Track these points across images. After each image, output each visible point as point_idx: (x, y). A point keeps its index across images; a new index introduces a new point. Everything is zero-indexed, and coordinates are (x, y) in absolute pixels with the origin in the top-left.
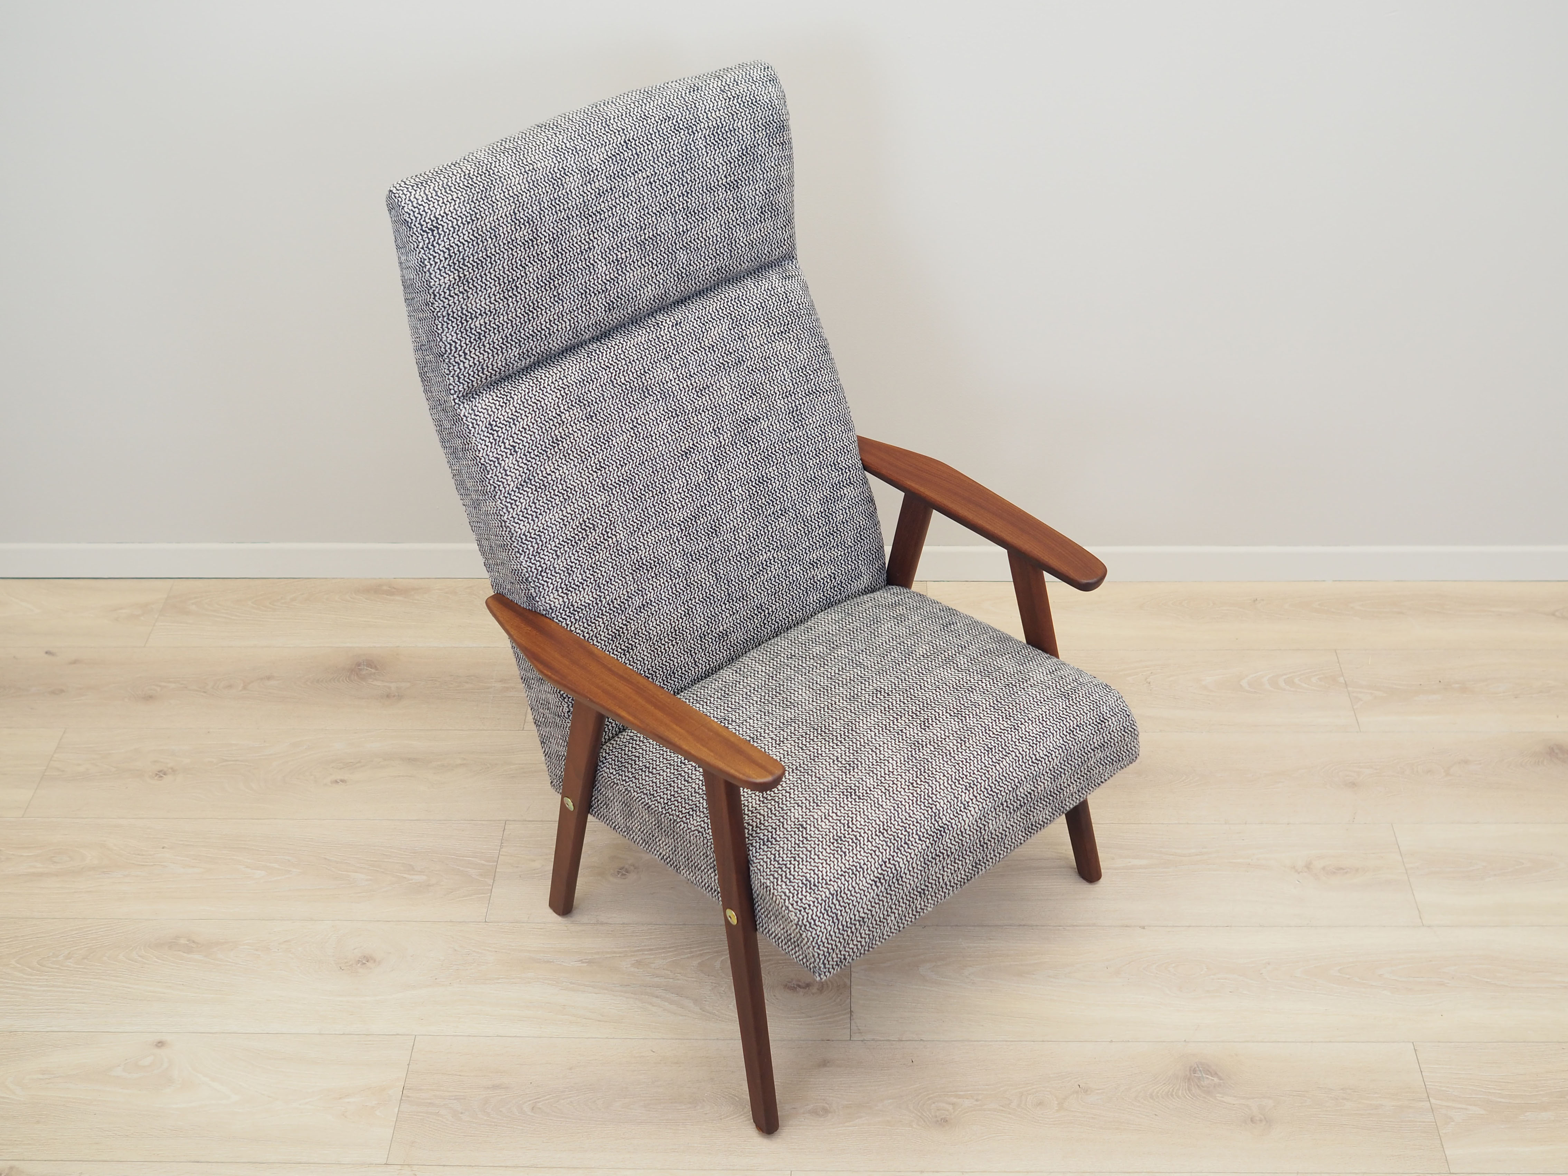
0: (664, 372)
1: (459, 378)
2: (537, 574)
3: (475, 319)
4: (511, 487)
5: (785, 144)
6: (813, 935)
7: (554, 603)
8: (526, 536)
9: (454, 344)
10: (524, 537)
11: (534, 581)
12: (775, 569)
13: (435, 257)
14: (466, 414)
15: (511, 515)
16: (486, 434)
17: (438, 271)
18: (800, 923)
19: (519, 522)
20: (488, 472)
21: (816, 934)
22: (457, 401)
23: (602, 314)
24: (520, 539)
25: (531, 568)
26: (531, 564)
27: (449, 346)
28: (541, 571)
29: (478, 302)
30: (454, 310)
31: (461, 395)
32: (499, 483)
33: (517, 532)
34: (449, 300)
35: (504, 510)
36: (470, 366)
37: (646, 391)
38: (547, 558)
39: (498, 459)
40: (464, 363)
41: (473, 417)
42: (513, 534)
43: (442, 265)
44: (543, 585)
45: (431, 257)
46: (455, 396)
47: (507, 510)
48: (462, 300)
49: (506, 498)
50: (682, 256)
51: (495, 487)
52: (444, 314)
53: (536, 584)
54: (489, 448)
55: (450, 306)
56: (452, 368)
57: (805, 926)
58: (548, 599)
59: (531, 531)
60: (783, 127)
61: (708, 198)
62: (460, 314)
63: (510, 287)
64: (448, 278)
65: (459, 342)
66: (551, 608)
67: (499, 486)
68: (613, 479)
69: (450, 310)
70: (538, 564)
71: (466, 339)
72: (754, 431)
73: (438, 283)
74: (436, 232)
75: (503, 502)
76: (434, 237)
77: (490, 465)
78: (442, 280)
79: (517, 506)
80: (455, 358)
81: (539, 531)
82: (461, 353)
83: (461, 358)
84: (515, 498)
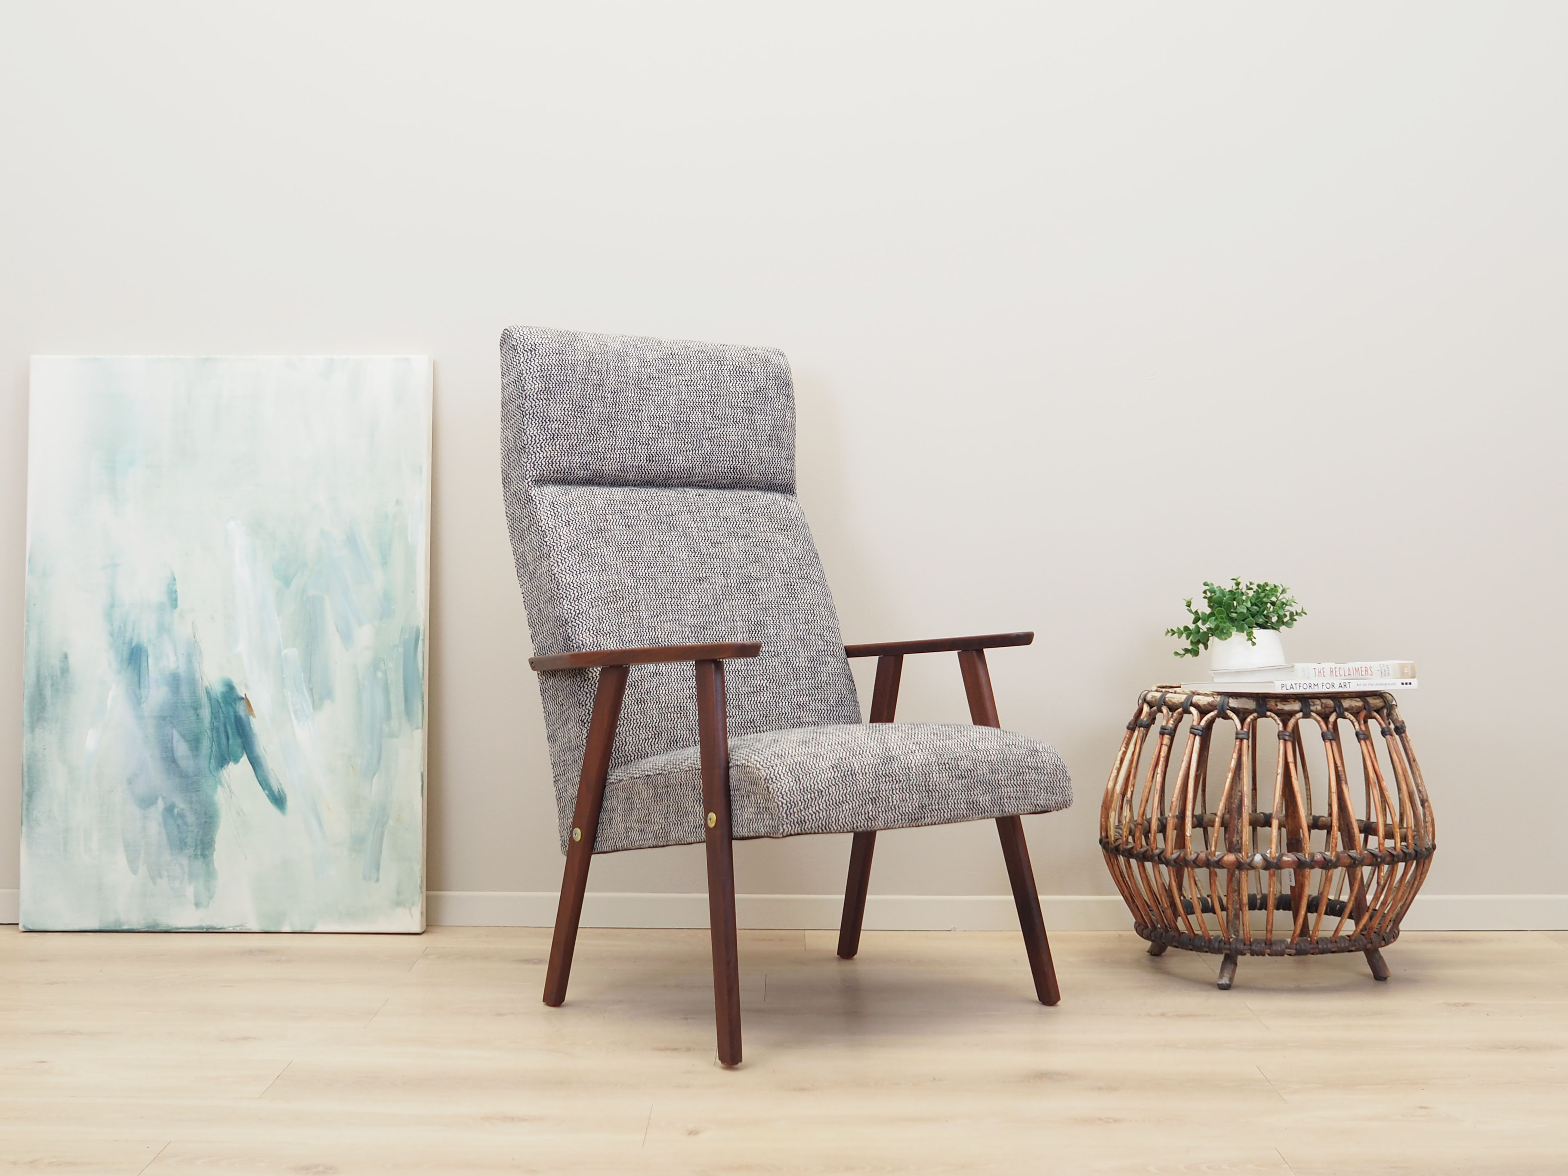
0: (685, 519)
1: (535, 465)
2: (575, 615)
3: (552, 423)
4: (563, 548)
5: (789, 397)
6: (778, 786)
7: (586, 640)
8: (570, 585)
9: (534, 437)
10: (568, 586)
11: (572, 621)
12: (766, 696)
13: (530, 368)
14: (536, 494)
15: (560, 568)
16: (549, 509)
17: (531, 379)
18: (768, 777)
19: (566, 574)
20: (547, 536)
21: (781, 785)
22: (530, 484)
23: (643, 462)
24: (565, 587)
25: (571, 610)
26: (571, 607)
27: (530, 438)
28: (579, 614)
29: (555, 410)
30: (538, 411)
31: (534, 479)
32: (554, 544)
33: (563, 582)
34: (536, 402)
35: (555, 565)
36: (544, 458)
37: (672, 527)
38: (584, 605)
39: (555, 527)
40: (540, 454)
41: (540, 496)
42: (559, 583)
43: (534, 375)
44: (579, 625)
45: (528, 368)
46: (529, 480)
47: (558, 564)
48: (545, 405)
49: (558, 555)
50: (706, 444)
51: (550, 547)
52: (531, 412)
53: (573, 623)
54: (550, 519)
55: (536, 407)
56: (530, 456)
57: (772, 779)
58: (581, 636)
59: (574, 582)
60: (788, 384)
61: (729, 412)
62: (542, 415)
63: (579, 410)
64: (537, 386)
65: (538, 436)
66: (582, 644)
67: (554, 546)
68: (641, 572)
69: (535, 410)
70: (577, 607)
71: (543, 436)
72: (755, 586)
73: (530, 387)
74: (534, 352)
75: (555, 559)
76: (532, 355)
77: (549, 531)
78: (533, 386)
79: (566, 562)
80: (534, 448)
81: (580, 584)
82: (538, 445)
83: (538, 450)
84: (565, 556)
